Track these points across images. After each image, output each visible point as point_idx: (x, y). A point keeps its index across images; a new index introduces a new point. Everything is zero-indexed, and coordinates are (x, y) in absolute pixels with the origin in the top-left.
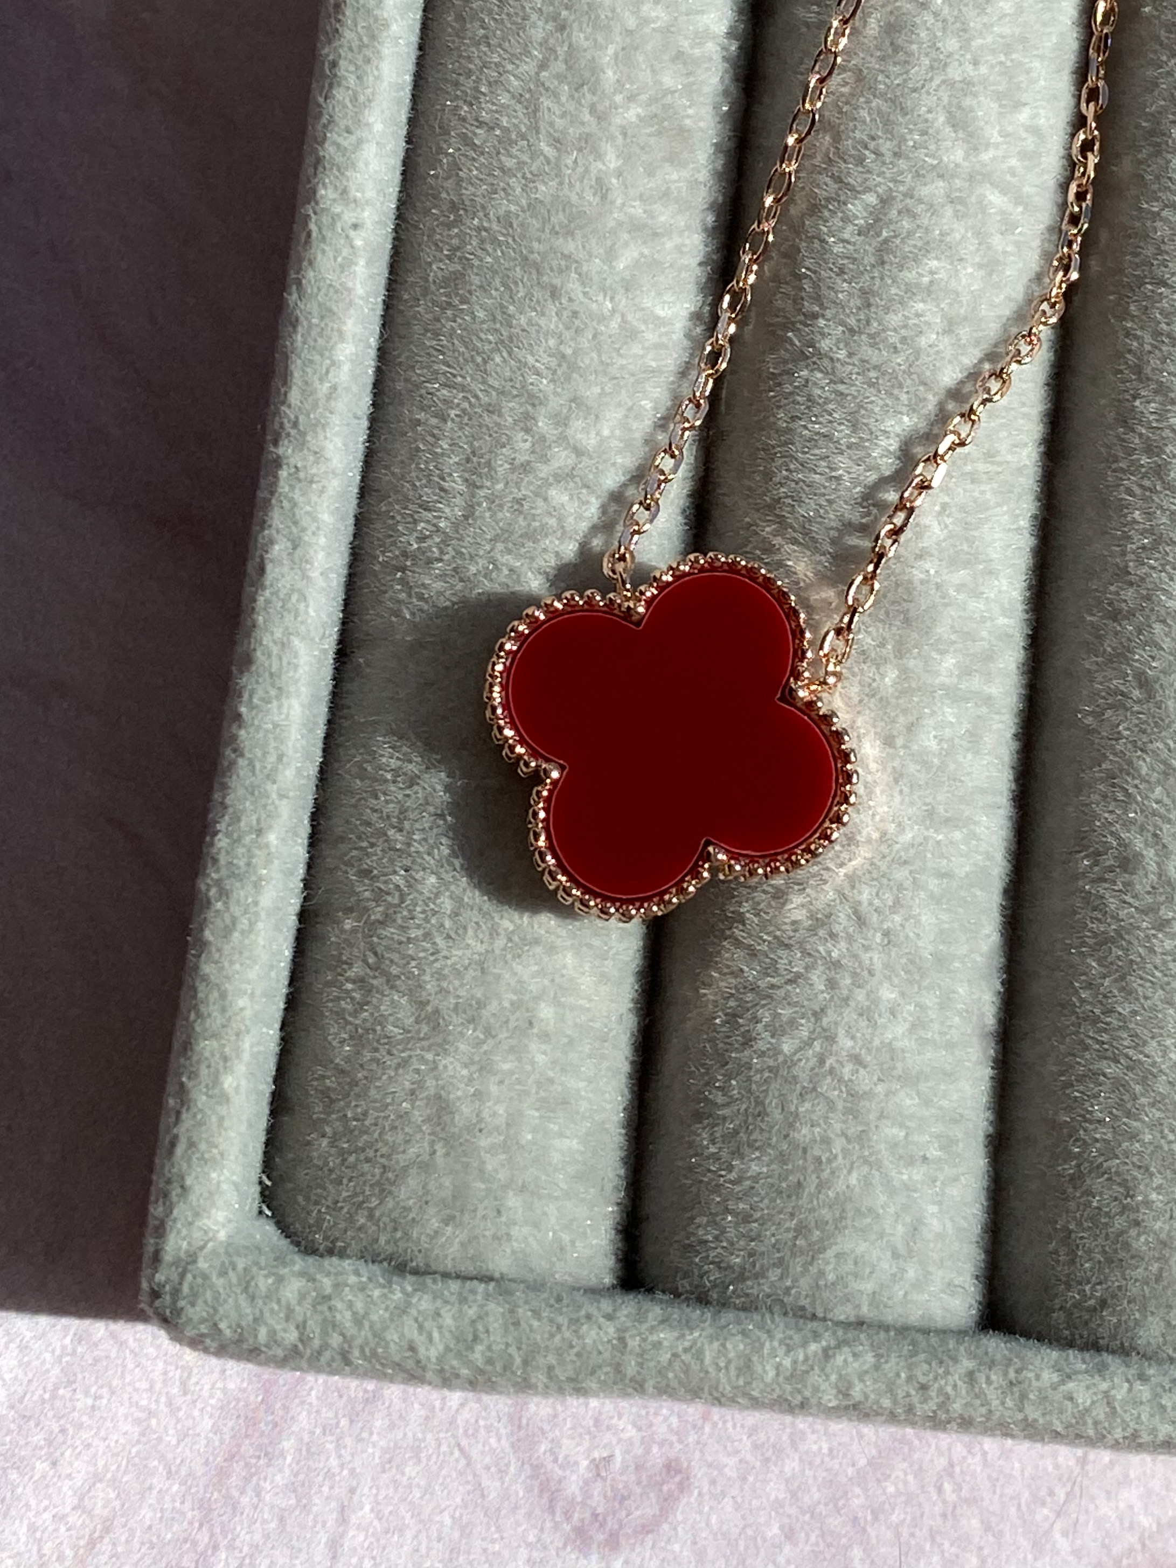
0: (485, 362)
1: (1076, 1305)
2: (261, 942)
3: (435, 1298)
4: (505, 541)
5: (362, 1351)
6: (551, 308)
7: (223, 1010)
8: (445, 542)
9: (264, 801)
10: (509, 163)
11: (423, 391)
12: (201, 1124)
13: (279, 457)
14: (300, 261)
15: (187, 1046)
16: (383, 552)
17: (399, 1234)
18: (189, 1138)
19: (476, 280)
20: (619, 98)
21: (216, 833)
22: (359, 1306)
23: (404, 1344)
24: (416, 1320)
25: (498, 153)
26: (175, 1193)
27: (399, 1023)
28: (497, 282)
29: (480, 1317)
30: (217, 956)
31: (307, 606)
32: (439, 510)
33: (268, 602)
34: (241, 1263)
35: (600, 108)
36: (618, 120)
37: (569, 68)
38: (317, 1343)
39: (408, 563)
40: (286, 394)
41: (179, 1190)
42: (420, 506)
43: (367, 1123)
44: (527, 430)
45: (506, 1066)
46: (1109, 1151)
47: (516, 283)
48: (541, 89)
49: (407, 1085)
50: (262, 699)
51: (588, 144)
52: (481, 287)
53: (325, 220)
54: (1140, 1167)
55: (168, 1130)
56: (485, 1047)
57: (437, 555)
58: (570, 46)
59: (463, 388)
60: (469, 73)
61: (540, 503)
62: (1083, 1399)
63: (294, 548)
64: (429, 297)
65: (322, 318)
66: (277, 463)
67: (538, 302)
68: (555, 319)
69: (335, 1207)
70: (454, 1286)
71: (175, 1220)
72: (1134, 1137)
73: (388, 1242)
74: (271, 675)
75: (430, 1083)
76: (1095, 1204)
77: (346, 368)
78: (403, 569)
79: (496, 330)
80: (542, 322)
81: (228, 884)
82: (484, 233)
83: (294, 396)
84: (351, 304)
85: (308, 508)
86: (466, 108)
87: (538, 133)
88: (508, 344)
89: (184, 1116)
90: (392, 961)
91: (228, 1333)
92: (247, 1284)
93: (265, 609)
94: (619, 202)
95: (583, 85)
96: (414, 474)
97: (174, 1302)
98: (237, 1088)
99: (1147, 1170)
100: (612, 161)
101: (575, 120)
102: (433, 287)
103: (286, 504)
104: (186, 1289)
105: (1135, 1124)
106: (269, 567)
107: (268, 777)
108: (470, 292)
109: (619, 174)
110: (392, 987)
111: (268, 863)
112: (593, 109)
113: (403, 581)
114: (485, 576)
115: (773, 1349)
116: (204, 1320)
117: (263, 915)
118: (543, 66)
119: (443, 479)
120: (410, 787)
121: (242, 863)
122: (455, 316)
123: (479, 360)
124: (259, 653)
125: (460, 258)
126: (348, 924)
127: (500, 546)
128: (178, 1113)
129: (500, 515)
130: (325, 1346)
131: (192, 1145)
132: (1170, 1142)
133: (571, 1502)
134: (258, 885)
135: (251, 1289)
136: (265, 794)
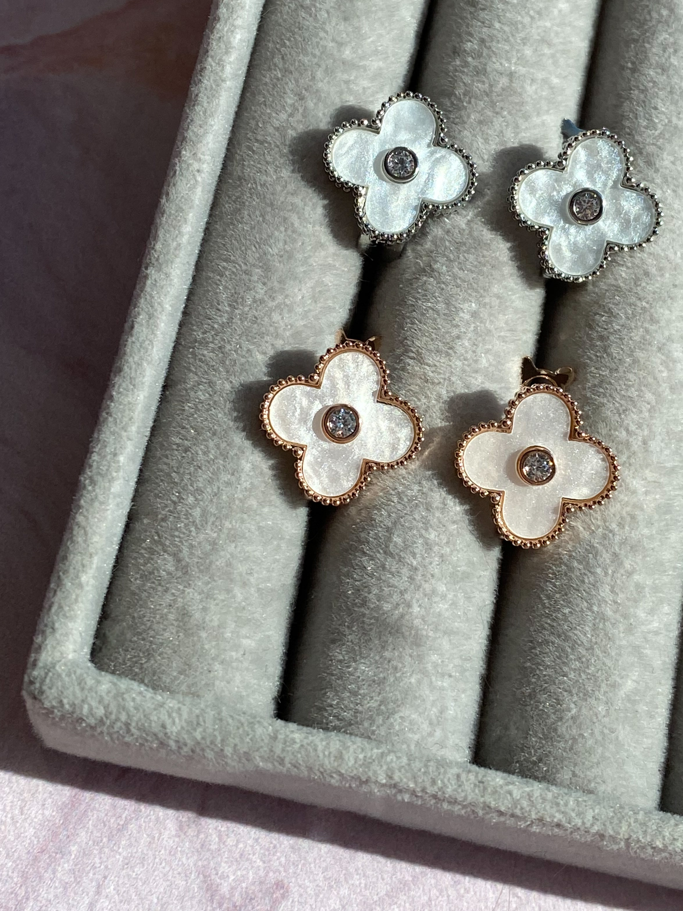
3: (179, 702)
7: (85, 541)
8: (216, 334)
9: (119, 440)
12: (66, 598)
13: (147, 274)
14: (169, 182)
15: (64, 558)
18: (60, 604)
21: (92, 452)
22: (138, 700)
23: (161, 724)
24: (167, 712)
26: (49, 631)
27: (167, 570)
29: (201, 714)
30: (85, 514)
31: (153, 348)
32: (215, 319)
33: (133, 342)
34: (79, 672)
38: (113, 717)
39: (197, 344)
40: (154, 244)
41: (51, 630)
50: (124, 389)
53: (184, 166)
55: (48, 599)
63: (150, 318)
65: (177, 211)
66: (146, 277)
70: (189, 698)
71: (47, 645)
74: (131, 378)
78: (194, 348)
81: (95, 478)
83: (158, 246)
84: (192, 207)
85: (159, 301)
89: (58, 593)
91: (67, 707)
92: (81, 682)
93: (131, 346)
97: (40, 687)
103: (148, 297)
104: (48, 680)
106: (136, 326)
107: (123, 428)
110: (166, 552)
113: (193, 353)
114: (235, 351)
115: (355, 749)
116: (54, 698)
117: (112, 496)
121: (104, 468)
124: (125, 367)
128: (55, 591)
131: (60, 607)
133: (223, 897)
134: (111, 481)
135: (83, 684)
136: (120, 437)
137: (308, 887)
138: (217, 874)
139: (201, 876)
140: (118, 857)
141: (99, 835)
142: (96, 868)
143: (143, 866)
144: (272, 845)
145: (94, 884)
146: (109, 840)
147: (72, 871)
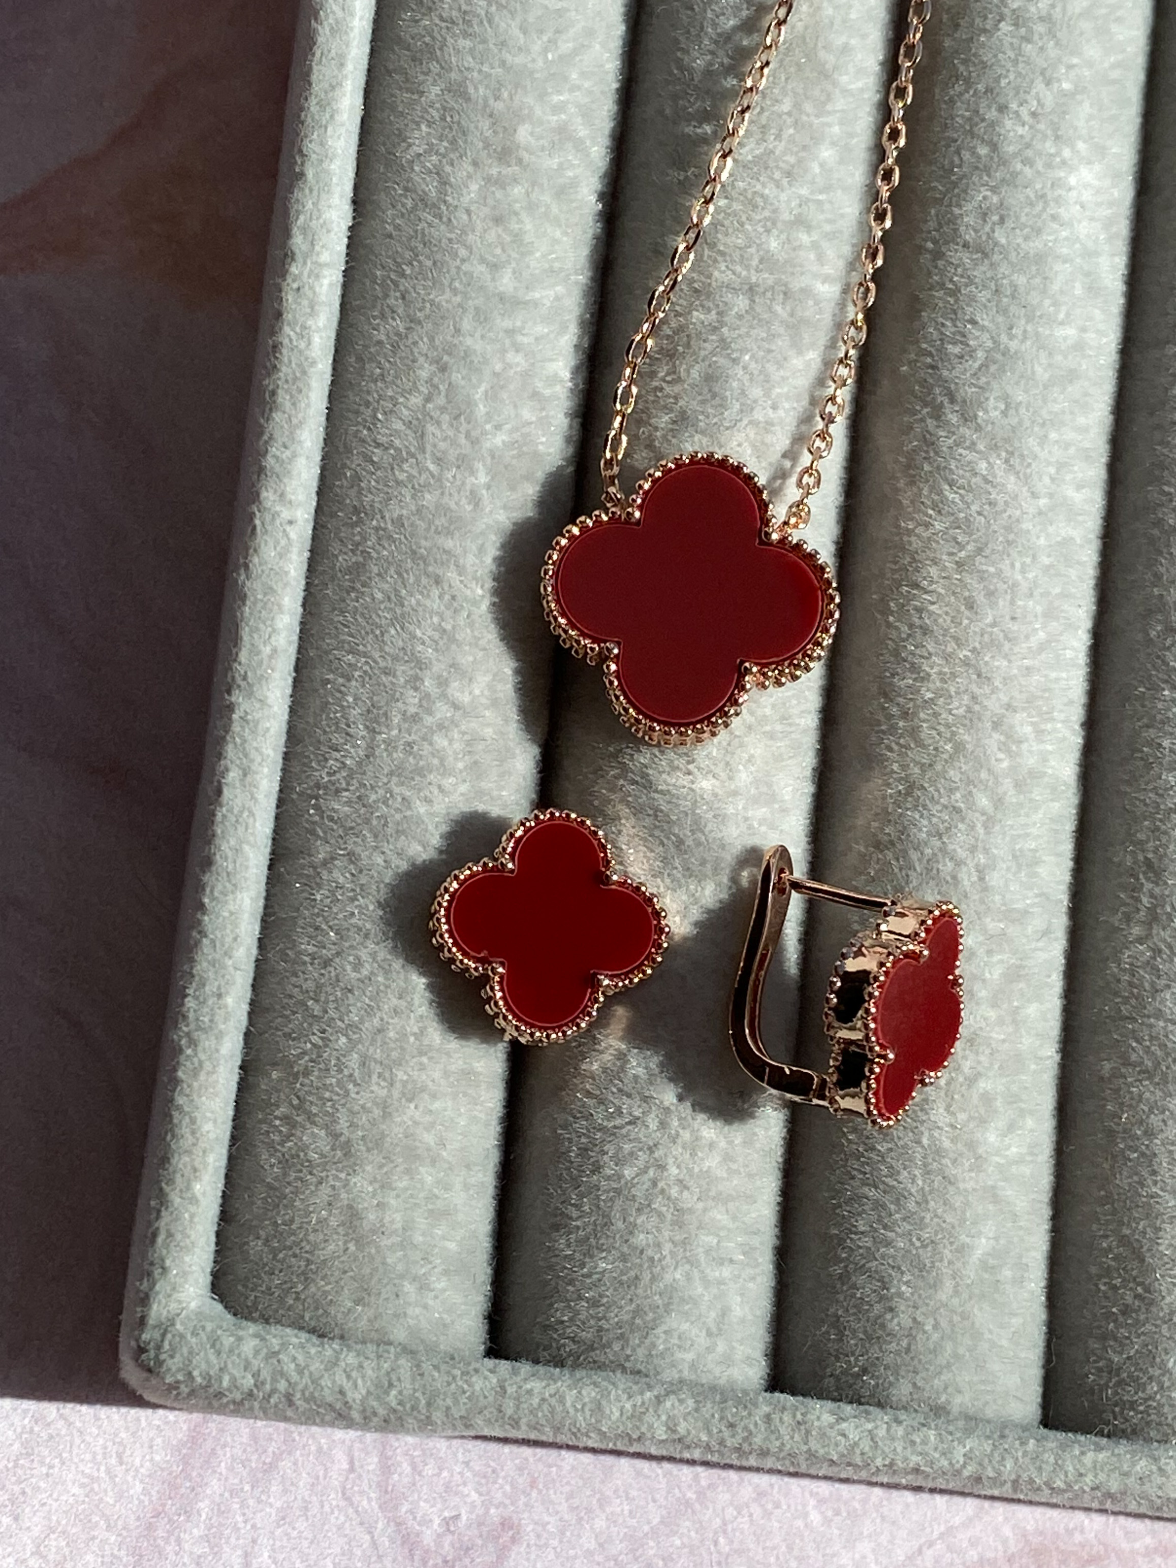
0: (382, 634)
1: (845, 1372)
2: (221, 1081)
3: (358, 1355)
4: (399, 776)
5: (303, 1392)
6: (435, 592)
7: (193, 1133)
8: (350, 776)
9: (223, 971)
10: (402, 476)
11: (331, 657)
12: (177, 1219)
13: (232, 703)
14: (247, 549)
15: (165, 1160)
16: (299, 784)
17: (321, 1311)
18: (168, 1231)
19: (375, 570)
20: (488, 427)
21: (186, 996)
22: (300, 1358)
23: (337, 1389)
24: (345, 1371)
25: (392, 469)
26: (157, 1272)
27: (318, 1150)
28: (392, 571)
29: (393, 1370)
30: (187, 1091)
31: (255, 820)
32: (346, 750)
33: (224, 816)
34: (209, 1326)
35: (474, 434)
36: (488, 445)
37: (449, 402)
38: (268, 1387)
39: (321, 792)
40: (237, 654)
41: (160, 1270)
42: (330, 748)
43: (294, 1227)
44: (416, 689)
45: (401, 1185)
46: (870, 1255)
47: (407, 571)
48: (428, 418)
49: (326, 1198)
50: (222, 893)
51: (464, 463)
52: (379, 575)
53: (268, 517)
54: (893, 1267)
55: (149, 1224)
56: (385, 1169)
57: (344, 785)
58: (450, 384)
59: (365, 655)
60: (367, 404)
61: (426, 745)
62: (853, 1435)
63: (245, 775)
64: (336, 582)
65: (265, 594)
66: (231, 708)
67: (425, 587)
68: (438, 601)
69: (269, 1291)
70: (371, 1347)
71: (157, 1293)
72: (888, 1244)
73: (311, 1319)
74: (228, 874)
75: (344, 1195)
76: (858, 1295)
77: (284, 634)
78: (317, 798)
79: (391, 609)
80: (428, 603)
81: (195, 1035)
82: (381, 532)
83: (243, 656)
84: (286, 585)
85: (255, 744)
86: (365, 432)
87: (424, 452)
88: (400, 621)
89: (163, 1213)
90: (311, 1103)
91: (199, 1380)
92: (214, 1342)
93: (222, 822)
94: (487, 510)
95: (460, 415)
96: (324, 723)
97: (157, 1356)
98: (204, 1194)
99: (899, 1268)
100: (482, 478)
101: (454, 443)
102: (339, 575)
103: (238, 740)
104: (166, 1346)
105: (890, 1234)
106: (226, 791)
107: (226, 953)
108: (370, 578)
109: (488, 487)
110: (314, 1123)
111: (226, 1020)
112: (468, 435)
113: (317, 807)
114: (383, 803)
115: (618, 1396)
116: (179, 1370)
117: (222, 1062)
118: (428, 399)
119: (349, 726)
120: (325, 967)
121: (206, 1019)
122: (357, 597)
123: (378, 632)
124: (218, 857)
125: (362, 552)
126: (275, 1075)
127: (395, 779)
128: (159, 1211)
129: (395, 755)
130: (274, 1391)
131: (170, 1235)
132: (917, 1248)
133: (427, 1551)
134: (220, 1036)
135: (218, 1346)
136: (224, 967)
137: (548, 1523)
138: (415, 1518)
139: (392, 1524)
140: (268, 1510)
141: (236, 1481)
142: (239, 1529)
143: (307, 1519)
144: (490, 1470)
145: (239, 1552)
146: (253, 1487)
147: (206, 1538)
